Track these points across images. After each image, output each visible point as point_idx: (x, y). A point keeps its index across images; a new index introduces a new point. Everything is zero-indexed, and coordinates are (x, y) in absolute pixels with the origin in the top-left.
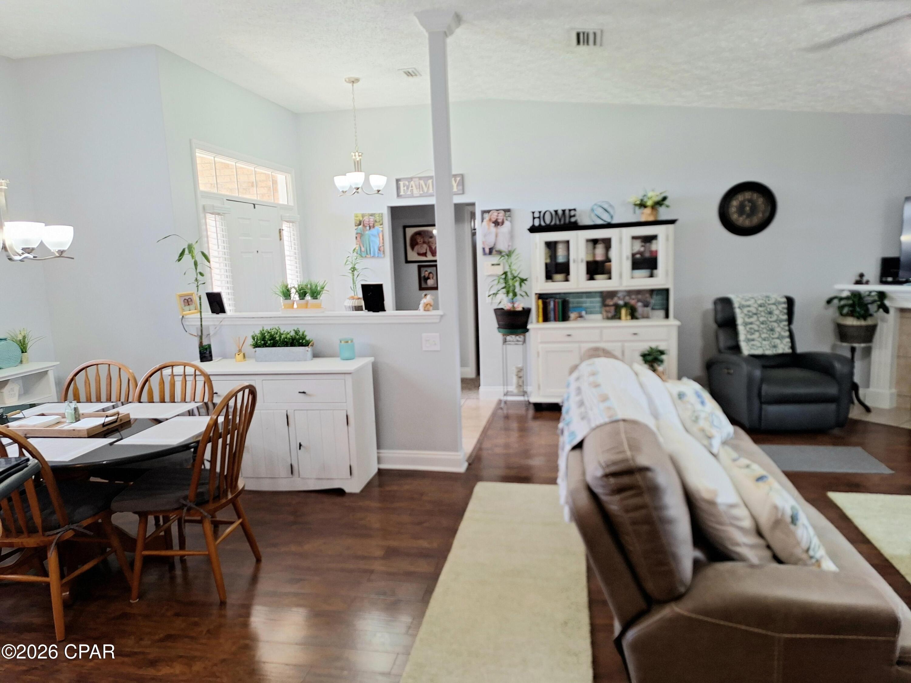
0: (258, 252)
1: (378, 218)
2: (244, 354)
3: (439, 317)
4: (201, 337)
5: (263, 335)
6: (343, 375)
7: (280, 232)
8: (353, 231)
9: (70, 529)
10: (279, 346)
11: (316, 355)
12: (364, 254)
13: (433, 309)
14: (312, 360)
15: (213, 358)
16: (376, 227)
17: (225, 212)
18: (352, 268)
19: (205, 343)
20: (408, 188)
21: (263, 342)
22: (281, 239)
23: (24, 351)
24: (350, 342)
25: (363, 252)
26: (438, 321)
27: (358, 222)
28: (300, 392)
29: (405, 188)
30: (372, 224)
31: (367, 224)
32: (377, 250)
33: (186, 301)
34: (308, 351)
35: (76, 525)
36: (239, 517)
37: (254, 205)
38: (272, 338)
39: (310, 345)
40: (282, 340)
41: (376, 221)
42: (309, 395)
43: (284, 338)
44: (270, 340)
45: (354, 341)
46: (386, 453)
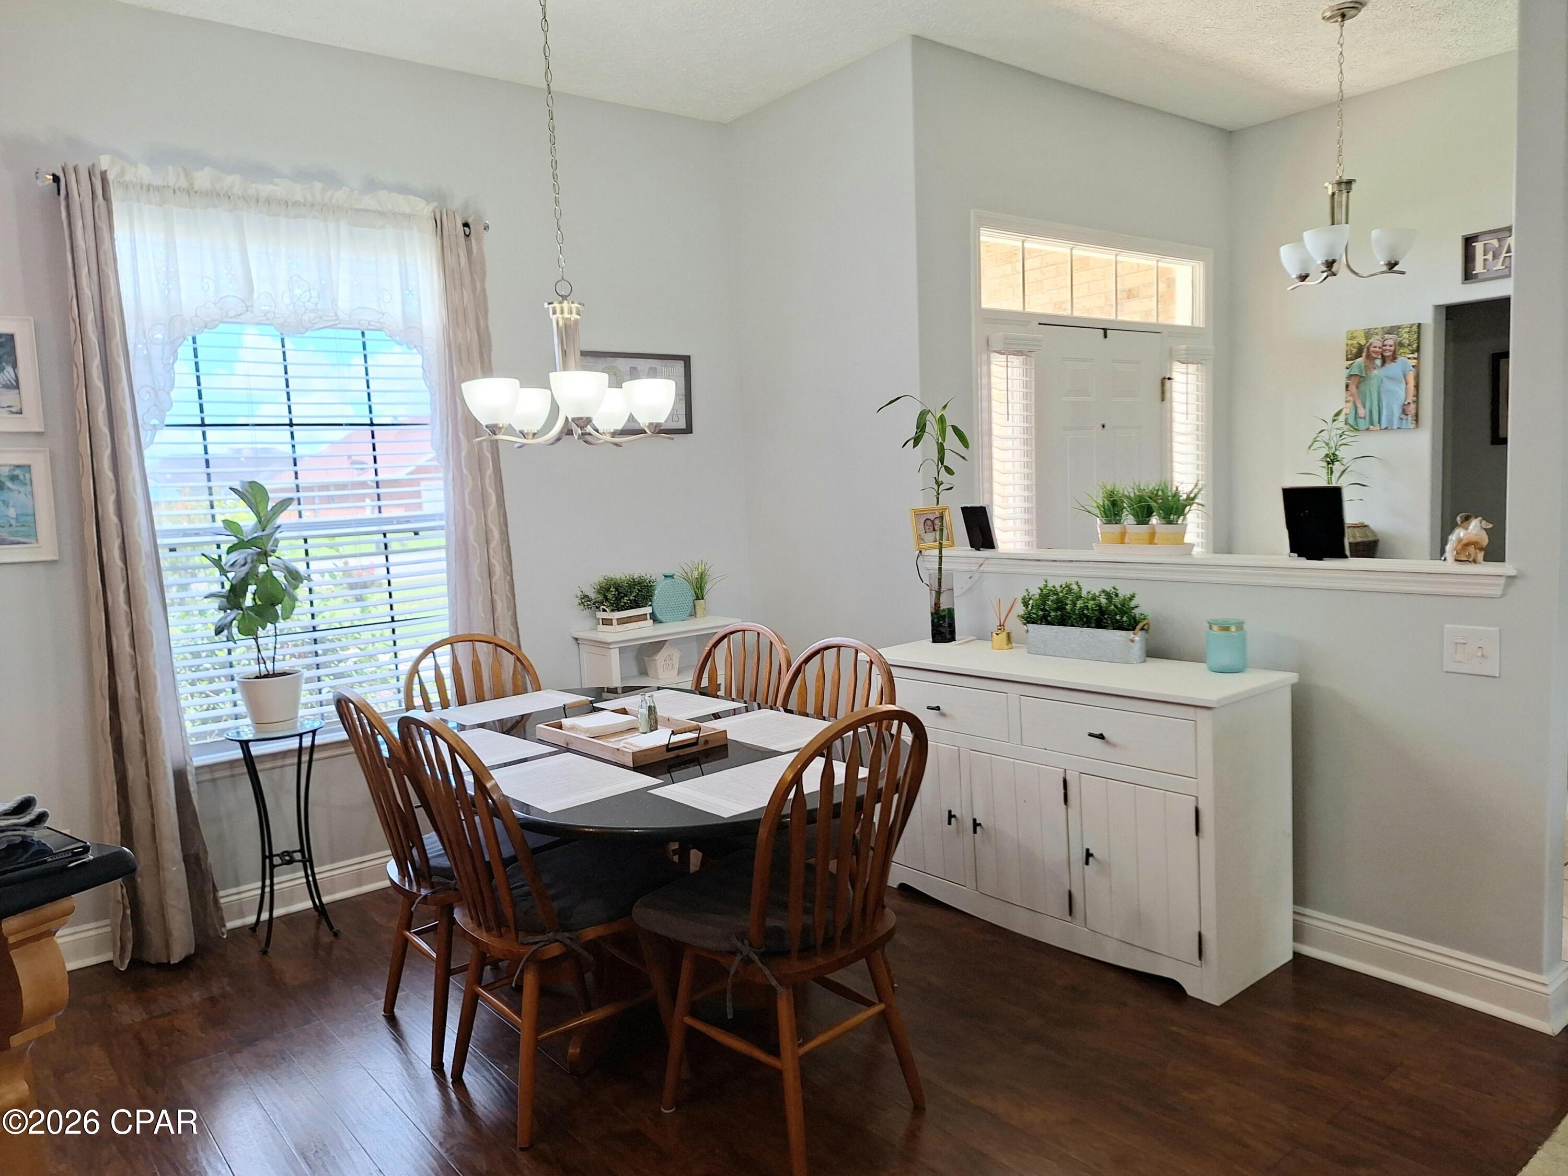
0: (1103, 426)
1: (1406, 336)
2: (1009, 634)
3: (1502, 581)
4: (939, 593)
5: (1044, 597)
6: (1192, 710)
7: (1163, 385)
8: (1339, 370)
9: (557, 941)
10: (1072, 625)
11: (1154, 652)
12: (1363, 424)
13: (1486, 559)
14: (1144, 662)
15: (957, 638)
16: (1400, 359)
17: (1031, 348)
18: (1327, 456)
19: (944, 605)
20: (1495, 257)
21: (1041, 613)
22: (1163, 400)
23: (699, 596)
24: (1233, 629)
25: (1361, 418)
26: (1498, 591)
27: (1355, 351)
28: (1091, 735)
29: (1490, 256)
30: (1390, 351)
31: (1376, 352)
32: (1397, 411)
33: (929, 523)
34: (1133, 641)
35: (567, 934)
36: (881, 1001)
37: (1105, 330)
38: (1060, 605)
39: (1138, 627)
40: (1077, 612)
41: (1401, 345)
42: (1114, 745)
43: (1082, 609)
44: (1056, 610)
45: (1245, 626)
46: (1318, 919)
